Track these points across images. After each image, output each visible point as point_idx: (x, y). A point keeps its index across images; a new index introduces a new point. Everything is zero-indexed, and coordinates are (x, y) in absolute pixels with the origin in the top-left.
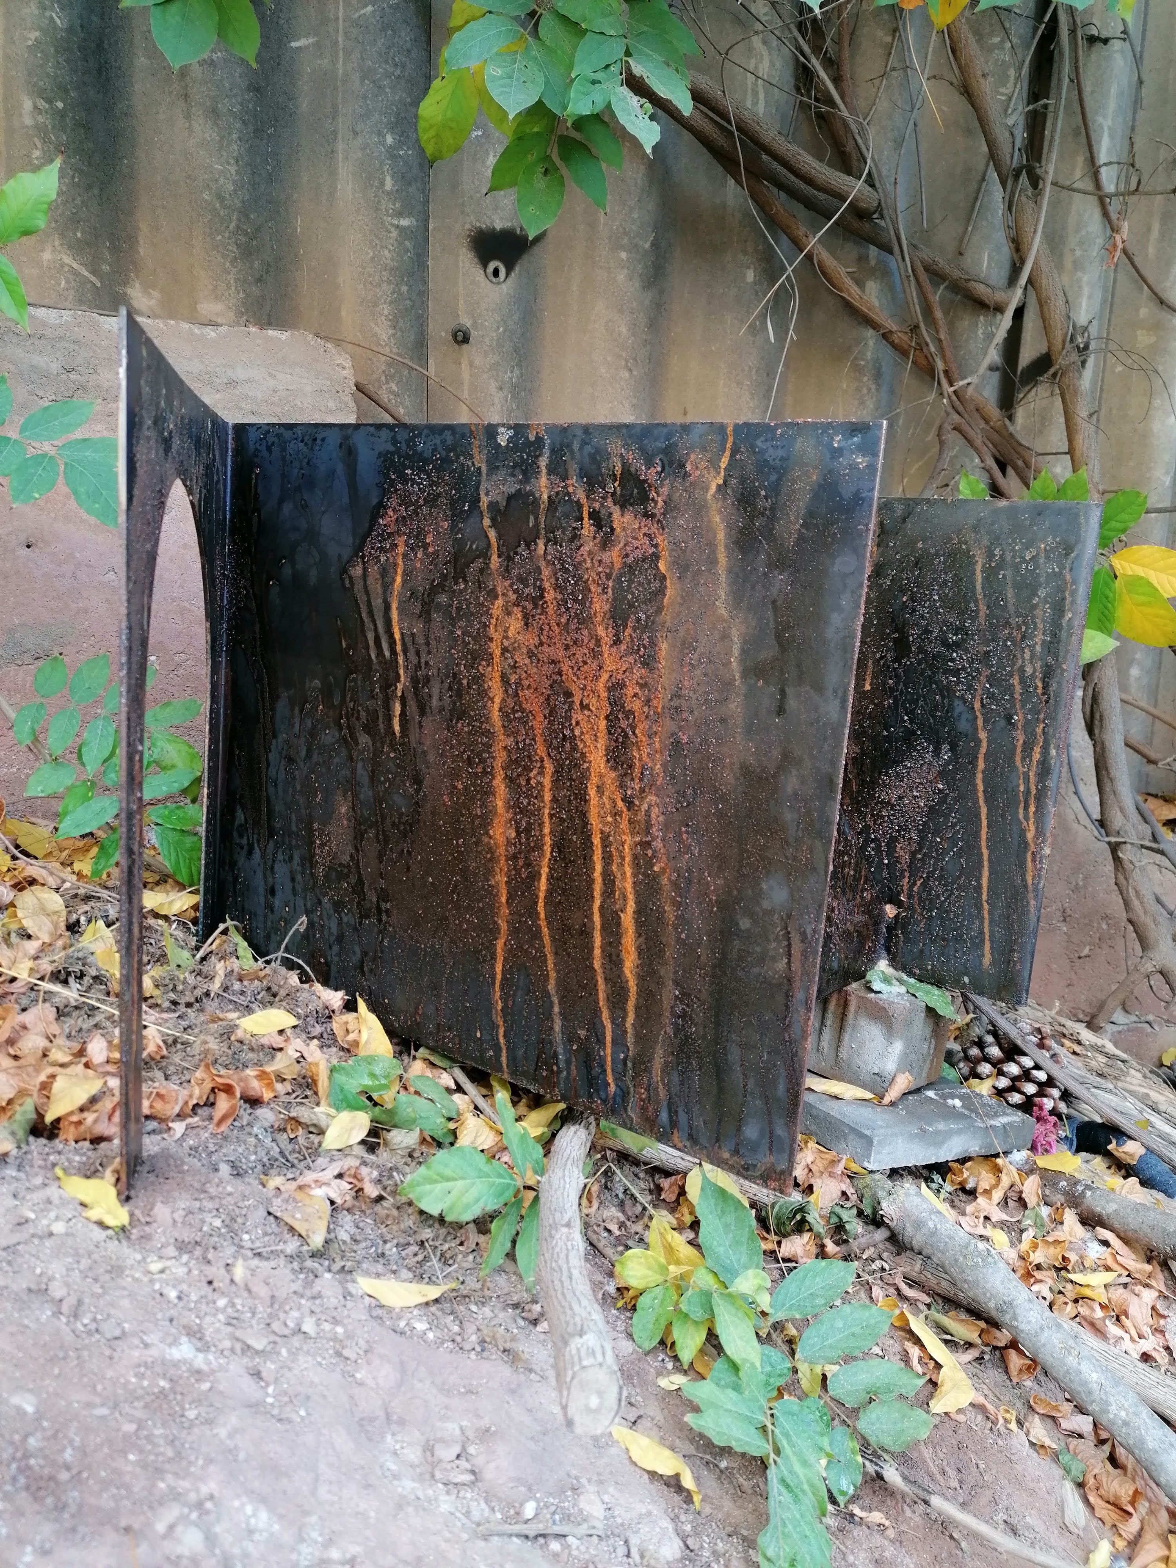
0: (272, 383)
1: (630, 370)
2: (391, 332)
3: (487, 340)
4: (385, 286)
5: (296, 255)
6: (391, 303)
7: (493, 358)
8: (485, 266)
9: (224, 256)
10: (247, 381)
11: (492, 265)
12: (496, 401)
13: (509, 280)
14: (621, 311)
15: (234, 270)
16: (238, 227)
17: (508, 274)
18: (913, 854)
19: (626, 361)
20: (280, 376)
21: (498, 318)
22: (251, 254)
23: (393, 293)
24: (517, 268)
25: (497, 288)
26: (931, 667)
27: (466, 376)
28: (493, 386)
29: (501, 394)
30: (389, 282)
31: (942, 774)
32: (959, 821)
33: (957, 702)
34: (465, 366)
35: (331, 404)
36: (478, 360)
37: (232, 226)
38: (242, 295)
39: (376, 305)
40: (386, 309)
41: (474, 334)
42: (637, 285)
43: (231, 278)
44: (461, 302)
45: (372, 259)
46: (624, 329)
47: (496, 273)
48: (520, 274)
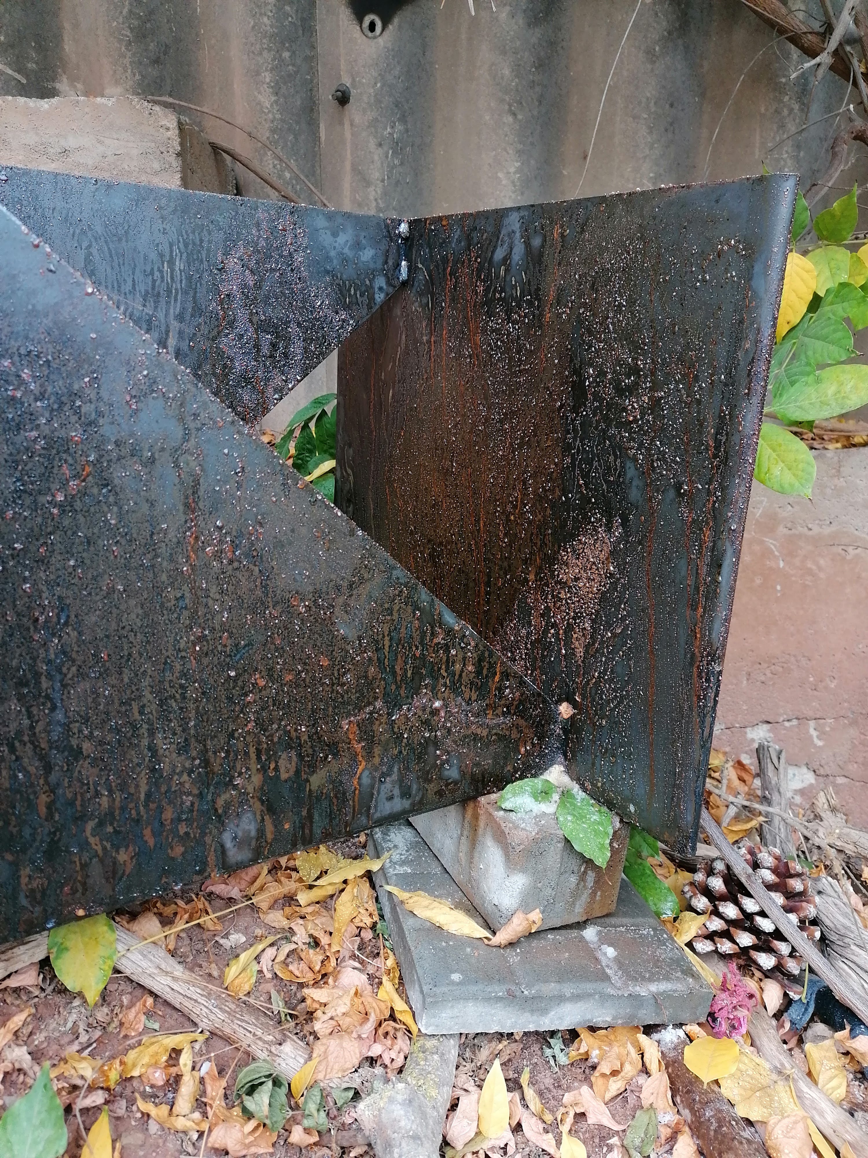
0: (101, 149)
1: (514, 114)
2: (273, 98)
3: (365, 99)
4: (265, 53)
5: (197, 35)
6: (272, 70)
7: (371, 115)
8: (360, 21)
9: (120, 41)
10: (79, 149)
11: (367, 20)
12: (376, 158)
13: (386, 33)
14: (504, 53)
15: (129, 54)
16: (130, 11)
17: (384, 28)
18: (587, 647)
19: (510, 105)
20: (107, 141)
21: (375, 74)
22: (144, 37)
23: (274, 60)
24: (396, 21)
25: (373, 43)
26: (606, 419)
27: (348, 135)
28: (372, 143)
29: (380, 151)
30: (270, 50)
31: (613, 553)
32: (629, 615)
33: (629, 464)
34: (347, 126)
35: (156, 166)
36: (358, 119)
37: (125, 11)
38: (138, 77)
39: (258, 73)
40: (267, 77)
41: (353, 92)
42: (521, 22)
43: (127, 61)
44: (342, 62)
45: (253, 27)
46: (507, 72)
47: (372, 27)
48: (400, 27)
